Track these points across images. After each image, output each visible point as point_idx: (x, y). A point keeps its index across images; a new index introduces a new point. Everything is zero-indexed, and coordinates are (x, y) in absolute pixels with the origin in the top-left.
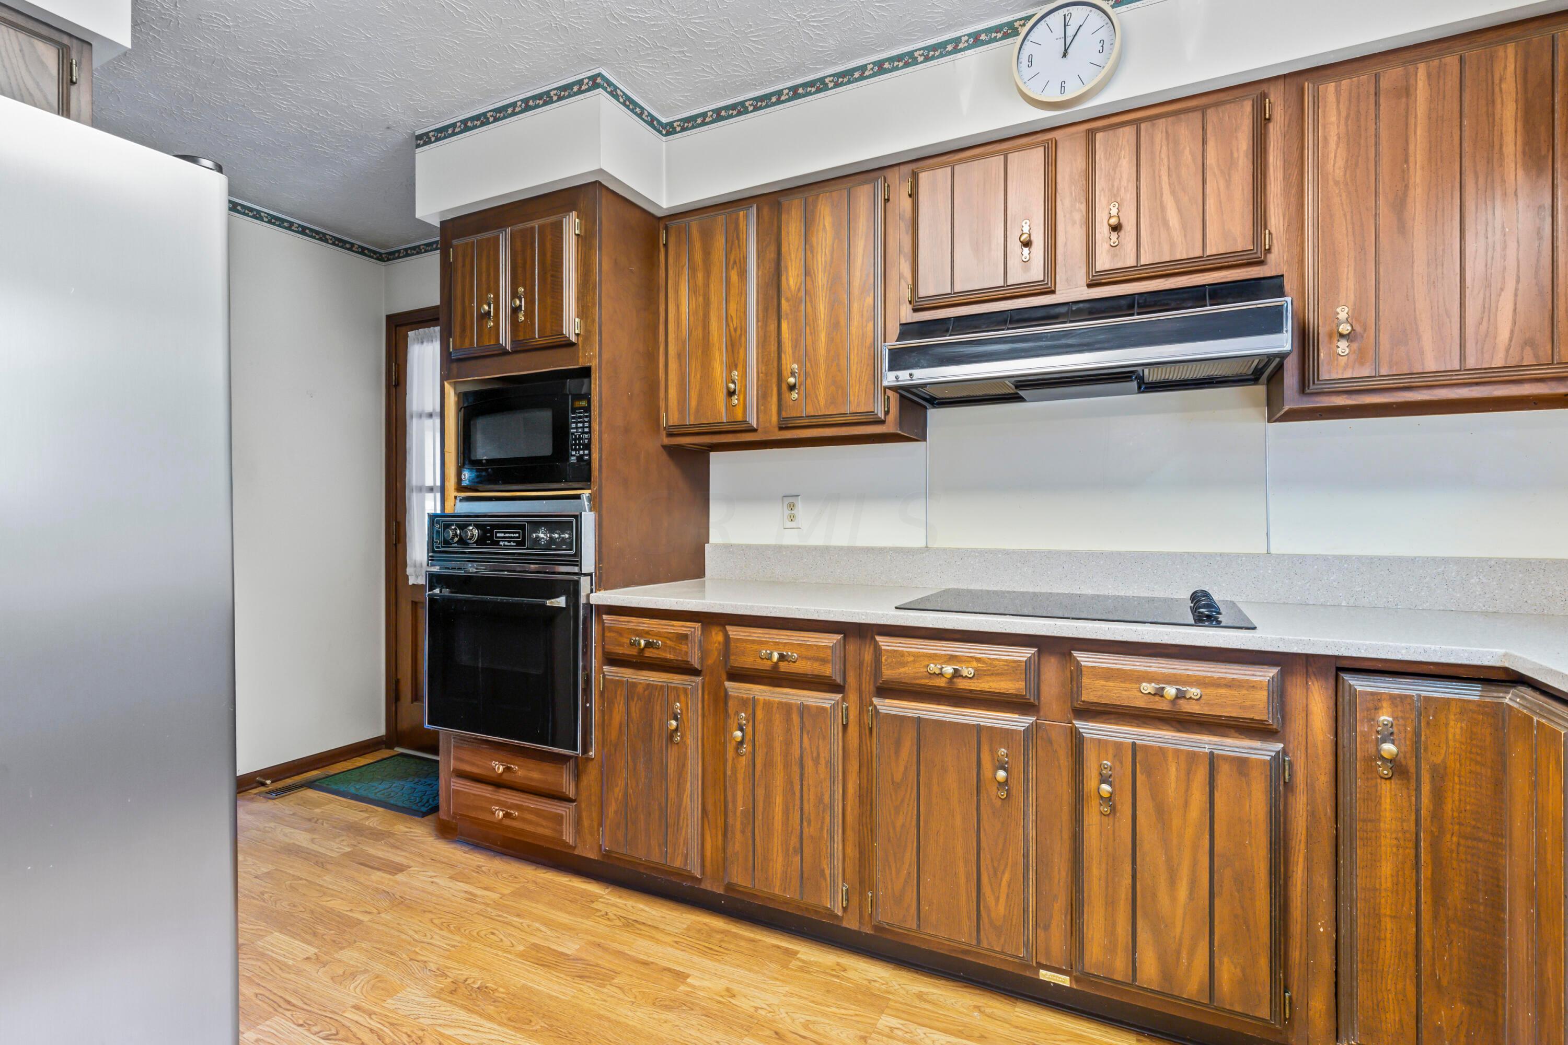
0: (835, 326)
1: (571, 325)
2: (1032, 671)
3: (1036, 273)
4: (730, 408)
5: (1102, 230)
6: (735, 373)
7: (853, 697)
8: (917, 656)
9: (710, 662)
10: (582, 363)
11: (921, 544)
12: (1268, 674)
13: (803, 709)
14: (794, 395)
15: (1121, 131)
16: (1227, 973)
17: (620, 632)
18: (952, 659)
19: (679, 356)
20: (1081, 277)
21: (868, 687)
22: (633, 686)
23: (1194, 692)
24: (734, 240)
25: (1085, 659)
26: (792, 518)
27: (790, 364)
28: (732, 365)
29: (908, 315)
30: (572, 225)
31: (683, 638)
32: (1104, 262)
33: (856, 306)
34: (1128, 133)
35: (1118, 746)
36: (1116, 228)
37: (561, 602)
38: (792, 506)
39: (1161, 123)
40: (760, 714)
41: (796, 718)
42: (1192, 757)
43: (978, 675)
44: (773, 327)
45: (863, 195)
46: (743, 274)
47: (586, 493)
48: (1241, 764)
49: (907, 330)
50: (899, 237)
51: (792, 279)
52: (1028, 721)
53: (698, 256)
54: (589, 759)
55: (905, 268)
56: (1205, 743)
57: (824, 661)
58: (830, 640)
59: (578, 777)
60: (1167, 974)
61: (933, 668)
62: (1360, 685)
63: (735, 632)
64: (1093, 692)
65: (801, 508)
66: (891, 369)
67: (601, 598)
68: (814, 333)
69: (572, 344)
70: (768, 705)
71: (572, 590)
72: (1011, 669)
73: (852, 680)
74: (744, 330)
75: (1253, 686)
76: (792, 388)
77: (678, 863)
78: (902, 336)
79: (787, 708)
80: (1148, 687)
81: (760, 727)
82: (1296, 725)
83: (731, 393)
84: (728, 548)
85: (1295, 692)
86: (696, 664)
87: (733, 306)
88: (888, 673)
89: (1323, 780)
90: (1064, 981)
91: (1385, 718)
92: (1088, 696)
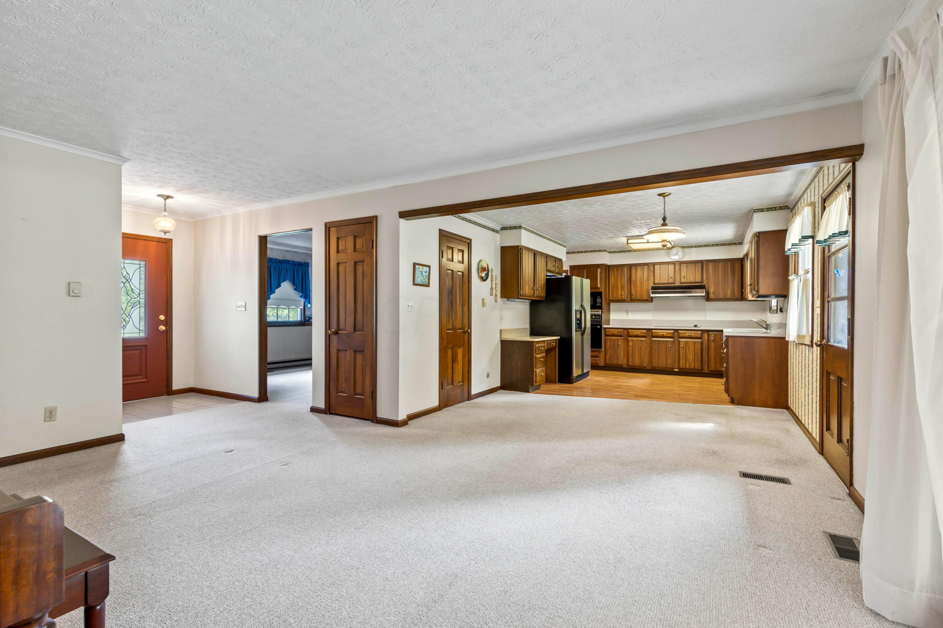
0: (641, 286)
1: (599, 286)
2: (673, 333)
3: (673, 282)
4: (621, 297)
5: (682, 277)
6: (623, 292)
7: (648, 338)
8: (658, 332)
9: (625, 335)
10: (600, 291)
11: (652, 319)
12: (700, 332)
13: (641, 340)
14: (634, 296)
15: (685, 264)
16: (696, 366)
17: (609, 331)
18: (663, 332)
19: (612, 289)
20: (679, 283)
21: (650, 336)
22: (612, 339)
23: (693, 334)
24: (622, 272)
25: (680, 331)
26: (628, 315)
27: (633, 291)
28: (622, 291)
29: (652, 285)
30: (599, 270)
31: (621, 331)
32: (682, 281)
33: (644, 284)
34: (685, 265)
35: (684, 341)
36: (684, 277)
37: (599, 327)
38: (627, 313)
39: (690, 264)
40: (634, 341)
41: (640, 341)
42: (692, 342)
43: (666, 334)
44: (629, 285)
45: (646, 267)
46: (624, 276)
47: (600, 311)
48: (698, 342)
49: (653, 288)
50: (651, 274)
51: (633, 278)
52: (673, 339)
53: (616, 273)
54: (602, 351)
55: (652, 278)
56: (694, 340)
57: (644, 334)
58: (645, 331)
59: (600, 354)
60: (689, 365)
61: (660, 334)
62: (710, 333)
63: (629, 330)
64: (681, 335)
65: (629, 313)
66: (652, 294)
67: (604, 326)
68: (638, 288)
69: (598, 288)
70: (635, 340)
71: (601, 325)
72: (671, 333)
73: (648, 337)
74: (624, 286)
75: (699, 333)
76: (633, 295)
77: (620, 363)
78: (652, 290)
79: (638, 340)
80: (687, 334)
81: (634, 343)
82: (704, 337)
83: (622, 295)
84: (613, 320)
85: (704, 334)
86: (622, 335)
87: (622, 282)
88: (654, 335)
89: (706, 343)
90: (677, 370)
91: (712, 336)
92: (680, 336)
